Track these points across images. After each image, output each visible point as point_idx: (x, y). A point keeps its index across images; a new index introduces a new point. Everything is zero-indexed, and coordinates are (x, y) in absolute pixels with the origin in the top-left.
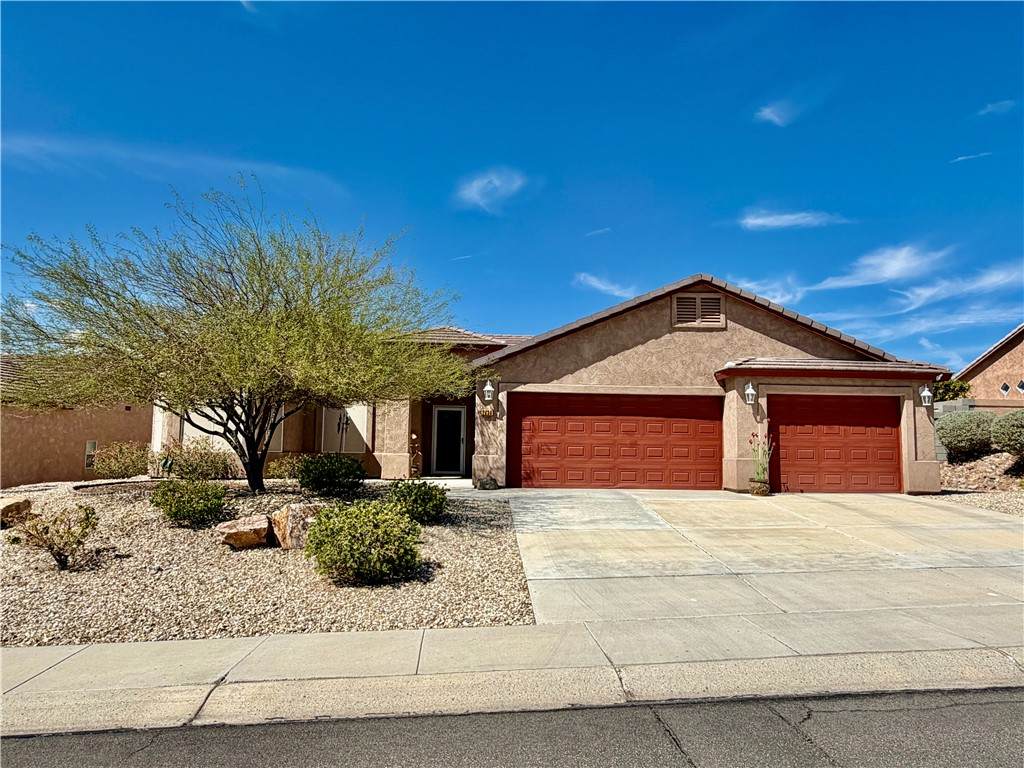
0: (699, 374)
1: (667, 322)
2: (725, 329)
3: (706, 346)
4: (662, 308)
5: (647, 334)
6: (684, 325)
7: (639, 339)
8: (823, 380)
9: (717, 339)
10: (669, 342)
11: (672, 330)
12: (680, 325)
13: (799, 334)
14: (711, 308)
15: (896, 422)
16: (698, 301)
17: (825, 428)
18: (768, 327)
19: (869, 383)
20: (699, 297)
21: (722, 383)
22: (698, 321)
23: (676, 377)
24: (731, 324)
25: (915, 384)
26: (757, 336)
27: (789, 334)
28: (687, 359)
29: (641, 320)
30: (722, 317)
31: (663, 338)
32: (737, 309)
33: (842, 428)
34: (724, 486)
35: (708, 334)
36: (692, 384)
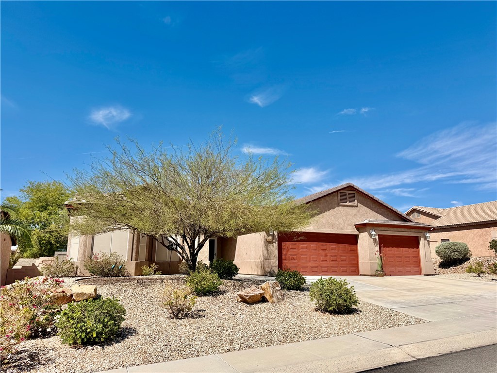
0: (349, 225)
1: (336, 202)
2: (357, 206)
3: (351, 213)
4: (334, 196)
5: (329, 207)
6: (343, 204)
7: (327, 209)
8: (395, 229)
9: (354, 210)
10: (338, 210)
11: (339, 206)
12: (341, 204)
13: (382, 210)
14: (352, 198)
15: (418, 246)
16: (347, 194)
17: (395, 248)
18: (372, 206)
19: (410, 231)
20: (347, 192)
21: (358, 229)
22: (348, 202)
23: (341, 226)
24: (359, 204)
25: (423, 231)
26: (368, 210)
27: (379, 210)
28: (344, 218)
29: (327, 201)
30: (356, 201)
31: (335, 209)
32: (361, 198)
33: (401, 249)
34: (360, 273)
35: (351, 208)
36: (347, 229)
